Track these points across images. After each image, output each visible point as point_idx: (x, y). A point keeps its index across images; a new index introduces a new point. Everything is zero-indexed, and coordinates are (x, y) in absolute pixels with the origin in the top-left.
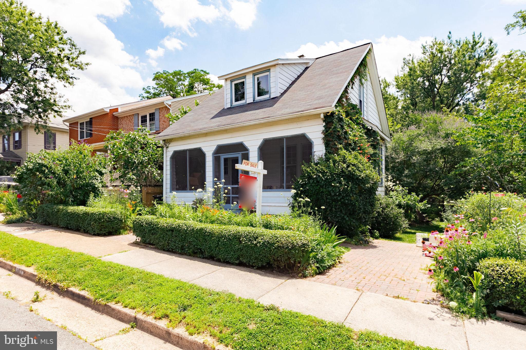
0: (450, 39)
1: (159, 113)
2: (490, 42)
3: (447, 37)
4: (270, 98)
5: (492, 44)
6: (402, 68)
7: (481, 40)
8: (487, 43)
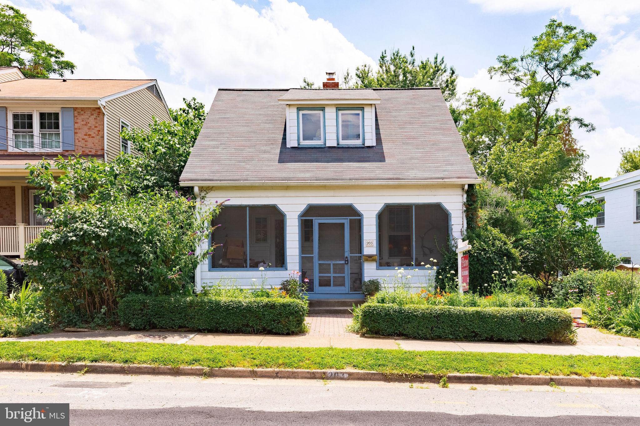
0: (412, 56)
1: (74, 117)
2: (451, 72)
3: (410, 54)
4: (363, 146)
5: (454, 75)
6: (345, 78)
7: (442, 67)
8: (449, 72)
